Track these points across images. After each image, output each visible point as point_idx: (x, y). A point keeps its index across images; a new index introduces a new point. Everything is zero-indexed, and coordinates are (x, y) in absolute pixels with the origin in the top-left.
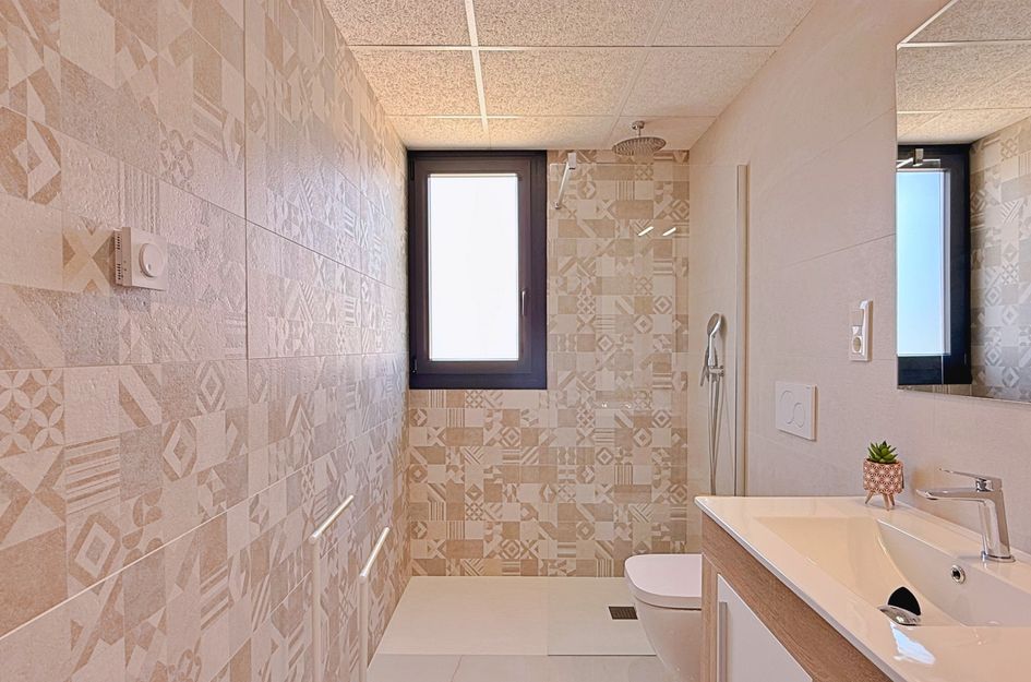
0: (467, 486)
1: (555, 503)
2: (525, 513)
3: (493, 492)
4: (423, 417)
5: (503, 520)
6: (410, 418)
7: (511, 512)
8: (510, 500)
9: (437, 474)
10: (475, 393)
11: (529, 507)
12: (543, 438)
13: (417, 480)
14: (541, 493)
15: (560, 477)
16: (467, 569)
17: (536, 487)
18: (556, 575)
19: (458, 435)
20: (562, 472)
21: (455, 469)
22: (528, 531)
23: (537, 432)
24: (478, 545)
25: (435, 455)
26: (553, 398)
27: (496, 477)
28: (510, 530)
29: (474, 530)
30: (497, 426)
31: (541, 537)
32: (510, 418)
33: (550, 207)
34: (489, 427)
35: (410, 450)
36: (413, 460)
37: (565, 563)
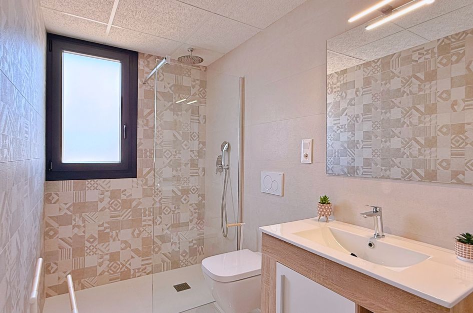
0: (87, 236)
1: (141, 237)
2: (123, 246)
3: (103, 237)
4: (56, 198)
5: (110, 251)
6: (47, 199)
7: (114, 246)
8: (114, 240)
9: (66, 232)
10: (92, 181)
11: (126, 242)
12: (134, 204)
13: (51, 237)
14: (133, 234)
15: (144, 223)
16: (86, 284)
17: (130, 230)
18: (140, 276)
19: (81, 207)
20: (145, 221)
21: (79, 227)
22: (124, 256)
23: (131, 201)
24: (93, 270)
25: (64, 220)
26: (140, 182)
27: (106, 228)
28: (114, 257)
29: (90, 261)
30: (107, 200)
31: (132, 257)
32: (114, 194)
33: (139, 82)
34: (102, 200)
35: (46, 218)
36: (47, 225)
37: (146, 268)
